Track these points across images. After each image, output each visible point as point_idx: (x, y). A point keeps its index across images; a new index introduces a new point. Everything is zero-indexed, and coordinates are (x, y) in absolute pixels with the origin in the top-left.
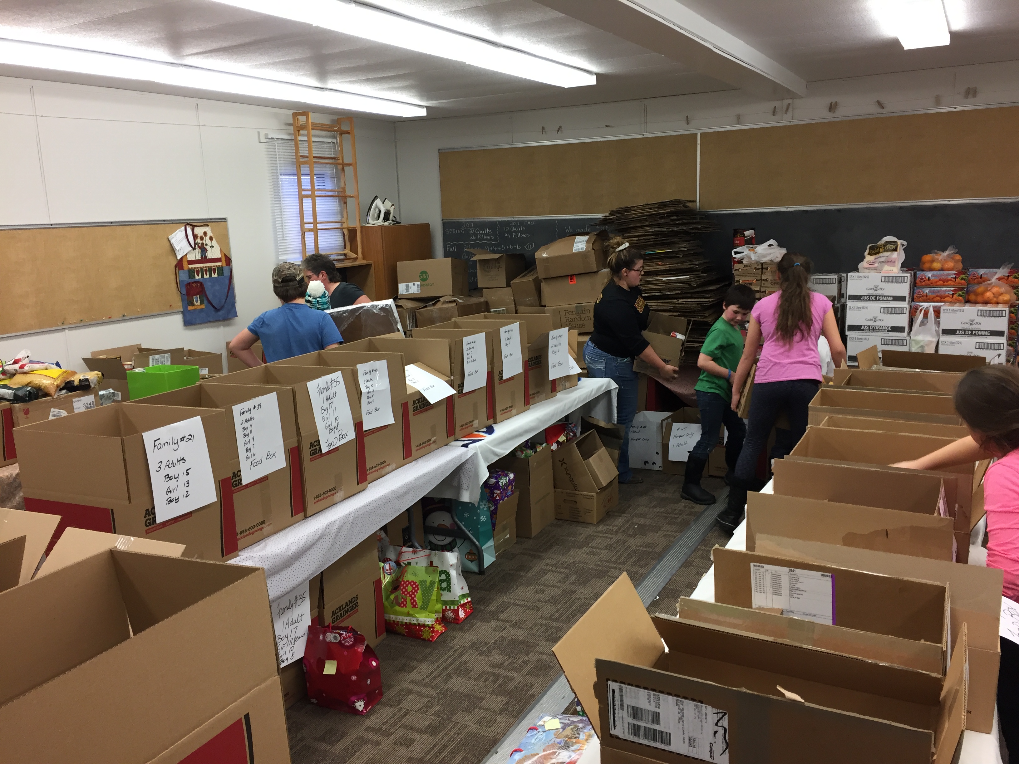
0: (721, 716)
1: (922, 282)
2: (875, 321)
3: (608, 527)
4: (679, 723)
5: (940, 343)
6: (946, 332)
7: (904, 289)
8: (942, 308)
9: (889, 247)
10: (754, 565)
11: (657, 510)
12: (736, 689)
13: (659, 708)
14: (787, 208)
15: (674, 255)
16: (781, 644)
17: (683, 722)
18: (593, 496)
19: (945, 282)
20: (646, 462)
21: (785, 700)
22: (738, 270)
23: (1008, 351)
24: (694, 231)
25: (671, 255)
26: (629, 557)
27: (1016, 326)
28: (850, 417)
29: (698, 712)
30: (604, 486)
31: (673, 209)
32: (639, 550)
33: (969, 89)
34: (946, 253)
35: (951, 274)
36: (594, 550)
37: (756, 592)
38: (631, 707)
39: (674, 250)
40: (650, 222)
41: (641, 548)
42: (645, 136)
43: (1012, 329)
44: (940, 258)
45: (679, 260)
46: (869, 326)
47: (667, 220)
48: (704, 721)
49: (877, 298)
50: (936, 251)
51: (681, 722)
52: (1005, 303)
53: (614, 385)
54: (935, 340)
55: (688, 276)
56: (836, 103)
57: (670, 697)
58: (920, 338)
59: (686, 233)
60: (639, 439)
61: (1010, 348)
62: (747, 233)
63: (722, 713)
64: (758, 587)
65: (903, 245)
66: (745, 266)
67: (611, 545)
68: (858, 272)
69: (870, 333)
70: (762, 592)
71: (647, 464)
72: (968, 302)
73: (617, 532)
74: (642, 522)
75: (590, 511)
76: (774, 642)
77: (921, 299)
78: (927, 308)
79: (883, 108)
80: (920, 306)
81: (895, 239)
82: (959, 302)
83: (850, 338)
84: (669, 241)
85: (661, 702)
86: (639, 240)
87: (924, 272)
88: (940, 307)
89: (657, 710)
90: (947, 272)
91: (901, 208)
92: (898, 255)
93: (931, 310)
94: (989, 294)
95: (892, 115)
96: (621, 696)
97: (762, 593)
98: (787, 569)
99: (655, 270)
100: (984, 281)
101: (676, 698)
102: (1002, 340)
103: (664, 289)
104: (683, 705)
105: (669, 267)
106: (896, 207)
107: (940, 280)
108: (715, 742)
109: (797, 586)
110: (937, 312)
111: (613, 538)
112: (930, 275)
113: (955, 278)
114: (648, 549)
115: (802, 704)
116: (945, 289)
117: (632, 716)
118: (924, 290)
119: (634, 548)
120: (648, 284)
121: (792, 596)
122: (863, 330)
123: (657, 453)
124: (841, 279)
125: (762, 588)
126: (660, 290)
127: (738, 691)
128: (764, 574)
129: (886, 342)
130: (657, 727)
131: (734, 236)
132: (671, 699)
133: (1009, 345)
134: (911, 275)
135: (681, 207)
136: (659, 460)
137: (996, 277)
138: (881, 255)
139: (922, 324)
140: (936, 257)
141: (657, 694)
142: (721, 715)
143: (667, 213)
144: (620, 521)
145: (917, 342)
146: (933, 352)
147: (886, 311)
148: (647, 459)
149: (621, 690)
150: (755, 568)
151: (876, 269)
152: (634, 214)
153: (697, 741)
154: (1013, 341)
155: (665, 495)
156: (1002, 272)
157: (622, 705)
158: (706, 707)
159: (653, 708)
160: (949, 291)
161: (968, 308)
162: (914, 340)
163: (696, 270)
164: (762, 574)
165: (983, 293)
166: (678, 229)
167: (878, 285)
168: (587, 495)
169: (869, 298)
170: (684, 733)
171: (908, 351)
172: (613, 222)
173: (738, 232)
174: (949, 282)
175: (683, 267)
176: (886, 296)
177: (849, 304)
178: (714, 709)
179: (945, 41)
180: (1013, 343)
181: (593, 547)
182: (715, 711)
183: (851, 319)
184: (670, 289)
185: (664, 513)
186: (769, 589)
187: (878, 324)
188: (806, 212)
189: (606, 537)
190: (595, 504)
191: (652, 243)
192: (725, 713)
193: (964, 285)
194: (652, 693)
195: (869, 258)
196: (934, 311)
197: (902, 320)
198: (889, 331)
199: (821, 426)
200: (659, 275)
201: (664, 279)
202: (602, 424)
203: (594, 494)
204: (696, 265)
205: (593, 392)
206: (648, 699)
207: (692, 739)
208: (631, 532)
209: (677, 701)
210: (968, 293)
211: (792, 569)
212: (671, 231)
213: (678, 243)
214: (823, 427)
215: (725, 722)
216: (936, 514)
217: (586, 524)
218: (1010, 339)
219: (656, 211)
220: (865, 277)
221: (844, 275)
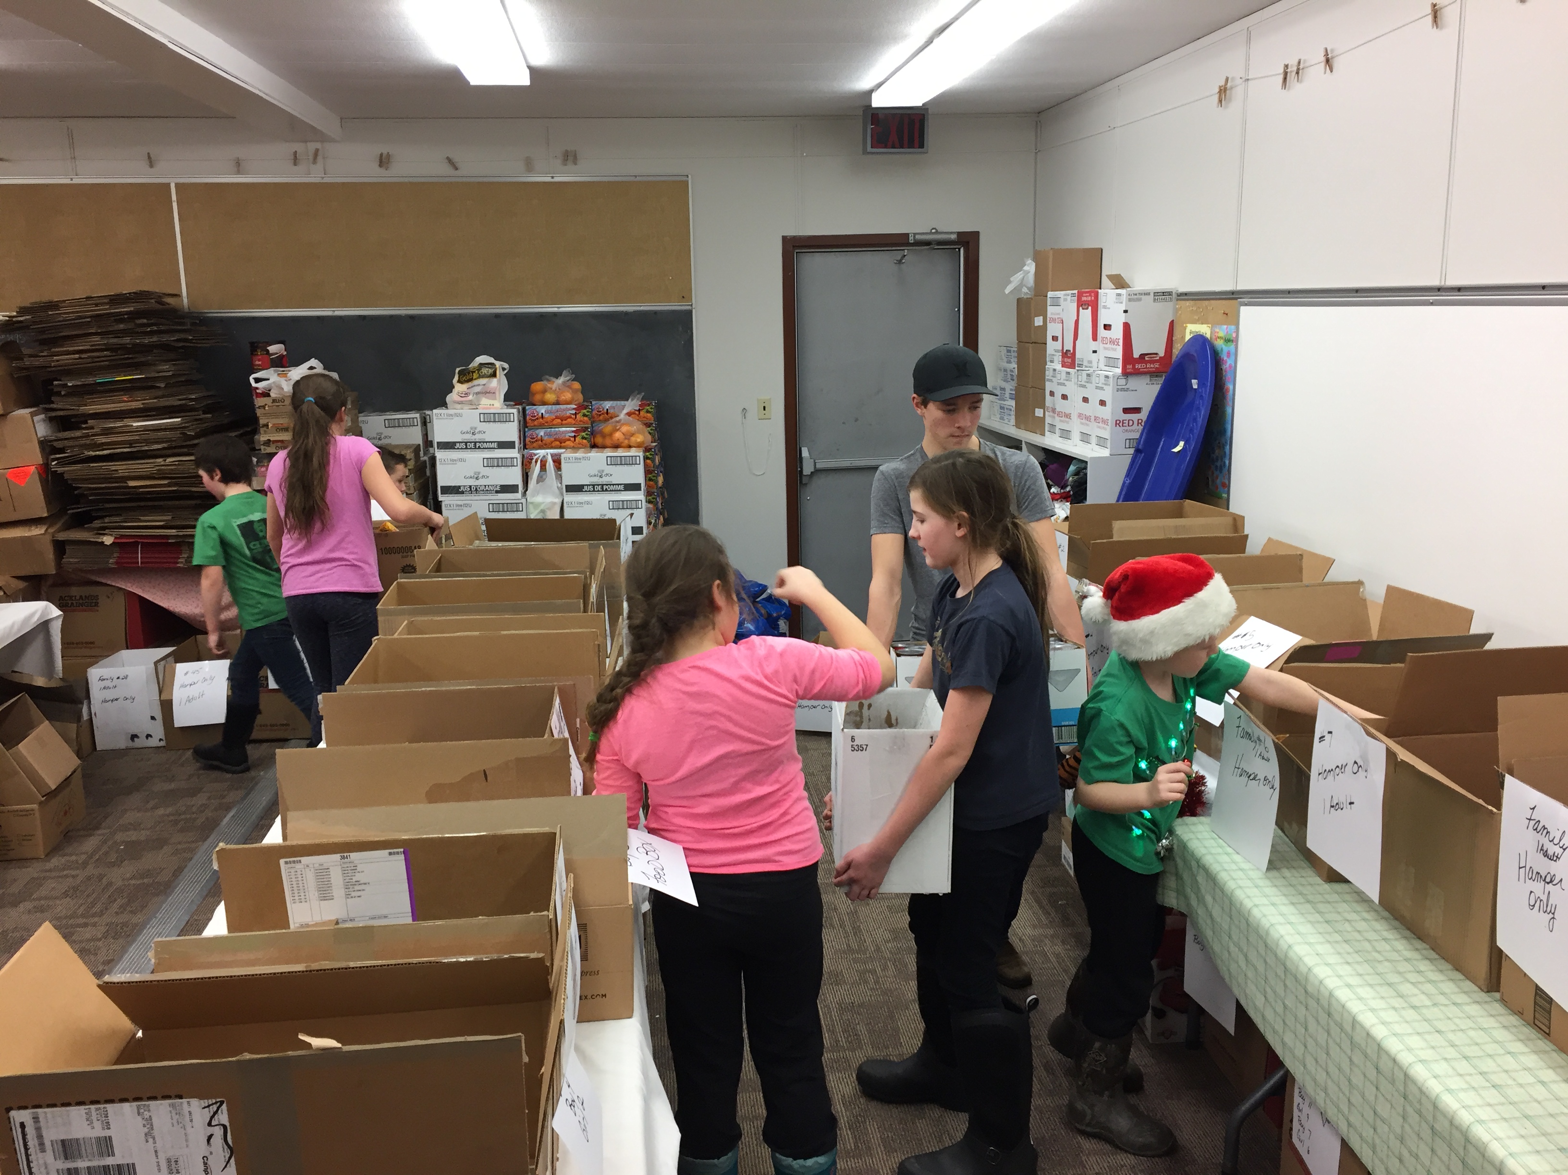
0: (215, 1109)
1: (534, 420)
2: (477, 478)
3: (67, 858)
4: (147, 1141)
5: (565, 505)
6: (571, 489)
7: (510, 431)
8: (563, 456)
9: (485, 371)
10: (286, 863)
11: (161, 811)
12: (234, 1059)
13: (109, 1128)
14: (334, 311)
15: (150, 384)
16: (318, 971)
17: (154, 1139)
18: (33, 810)
19: (563, 420)
20: (134, 737)
21: (314, 1053)
22: (264, 407)
23: (647, 509)
24: (181, 344)
25: (144, 385)
26: (112, 900)
27: (654, 476)
28: (439, 618)
29: (176, 1114)
30: (53, 787)
31: (140, 306)
32: (129, 885)
33: (567, 151)
34: (561, 380)
35: (570, 410)
36: (42, 902)
37: (294, 903)
38: (60, 1143)
39: (148, 375)
40: (99, 327)
41: (133, 882)
42: (75, 181)
43: (650, 480)
44: (554, 386)
45: (160, 393)
46: (470, 487)
47: (130, 326)
48: (188, 1125)
49: (476, 446)
50: (547, 377)
51: (151, 1140)
52: (638, 446)
53: (55, 612)
54: (558, 501)
55: (180, 419)
56: (388, 155)
57: (126, 1106)
58: (539, 499)
59: (166, 347)
60: (117, 700)
61: (651, 506)
62: (273, 349)
63: (216, 1103)
64: (296, 895)
65: (504, 369)
66: (274, 401)
67: (75, 889)
68: (447, 407)
69: (473, 497)
70: (303, 900)
71: (135, 739)
72: (594, 446)
73: (85, 864)
74: (134, 838)
75: (29, 838)
76: (307, 971)
77: (535, 445)
78: (544, 456)
79: (457, 169)
80: (535, 455)
81: (491, 360)
82: (584, 447)
83: (446, 506)
84: (136, 360)
85: (111, 1118)
86: (80, 358)
87: (535, 407)
88: (560, 455)
89: (107, 1133)
90: (565, 406)
91: (497, 316)
92: (499, 381)
93: (550, 460)
94: (618, 435)
95: (472, 180)
96: (38, 1129)
97: (303, 903)
98: (337, 857)
99: (119, 409)
100: (612, 418)
101: (135, 1104)
102: (640, 496)
103: (137, 441)
104: (149, 1111)
105: (143, 404)
106: (491, 314)
107: (557, 418)
108: (211, 1153)
109: (355, 879)
110: (557, 462)
111: (78, 876)
112: (543, 411)
113: (576, 414)
114: (145, 881)
115: (339, 1050)
116: (564, 429)
117: (62, 1157)
118: (537, 431)
119: (120, 883)
120: (107, 434)
121: (349, 896)
122: (463, 493)
123: (153, 718)
124: (425, 418)
125: (302, 894)
126: (130, 444)
127: (238, 1061)
128: (303, 873)
129: (496, 507)
130: (109, 1161)
131: (252, 354)
132: (128, 1108)
133: (649, 502)
134: (519, 412)
135: (152, 304)
136: (158, 731)
137: (625, 411)
138: (475, 382)
139: (540, 479)
140: (549, 385)
141: (102, 1106)
142: (215, 1107)
143: (127, 313)
144: (90, 844)
145: (536, 505)
146: (557, 517)
147: (491, 463)
148: (135, 732)
149: (36, 1119)
150: (289, 865)
151: (471, 403)
152: (67, 313)
153: (180, 1163)
154: (653, 496)
155: (173, 786)
156: (632, 404)
157: (42, 1144)
158: (188, 1102)
159: (98, 1132)
160: (569, 432)
161: (594, 454)
162: (532, 503)
163: (192, 409)
164: (299, 873)
165: (611, 435)
166: (151, 340)
167: (475, 426)
168: (21, 811)
169: (467, 445)
170: (157, 1156)
171: (525, 517)
172: (27, 327)
173: (257, 347)
174: (569, 420)
175: (167, 404)
176: (489, 442)
177: (440, 455)
178: (202, 1101)
179: (525, 80)
180: (653, 498)
181: (40, 899)
182: (205, 1103)
183: (444, 477)
184: (148, 442)
185: (173, 815)
186: (313, 894)
187: (481, 482)
188: (363, 318)
189: (66, 876)
190: (38, 822)
191: (107, 363)
192: (220, 1101)
193: (587, 424)
194: (93, 1107)
195: (459, 388)
196: (554, 461)
197: (514, 476)
198: (497, 492)
199: (396, 636)
200: (127, 418)
201: (135, 424)
202: (40, 681)
203: (35, 806)
204: (192, 400)
205: (16, 627)
206: (87, 1120)
207: (173, 1161)
208: (113, 857)
209: (138, 1108)
210: (593, 434)
211: (345, 855)
212: (137, 344)
213: (155, 365)
214: (398, 637)
215: (223, 1117)
216: (546, 736)
217: (23, 861)
218: (648, 494)
219: (106, 309)
220: (457, 415)
221: (428, 412)
